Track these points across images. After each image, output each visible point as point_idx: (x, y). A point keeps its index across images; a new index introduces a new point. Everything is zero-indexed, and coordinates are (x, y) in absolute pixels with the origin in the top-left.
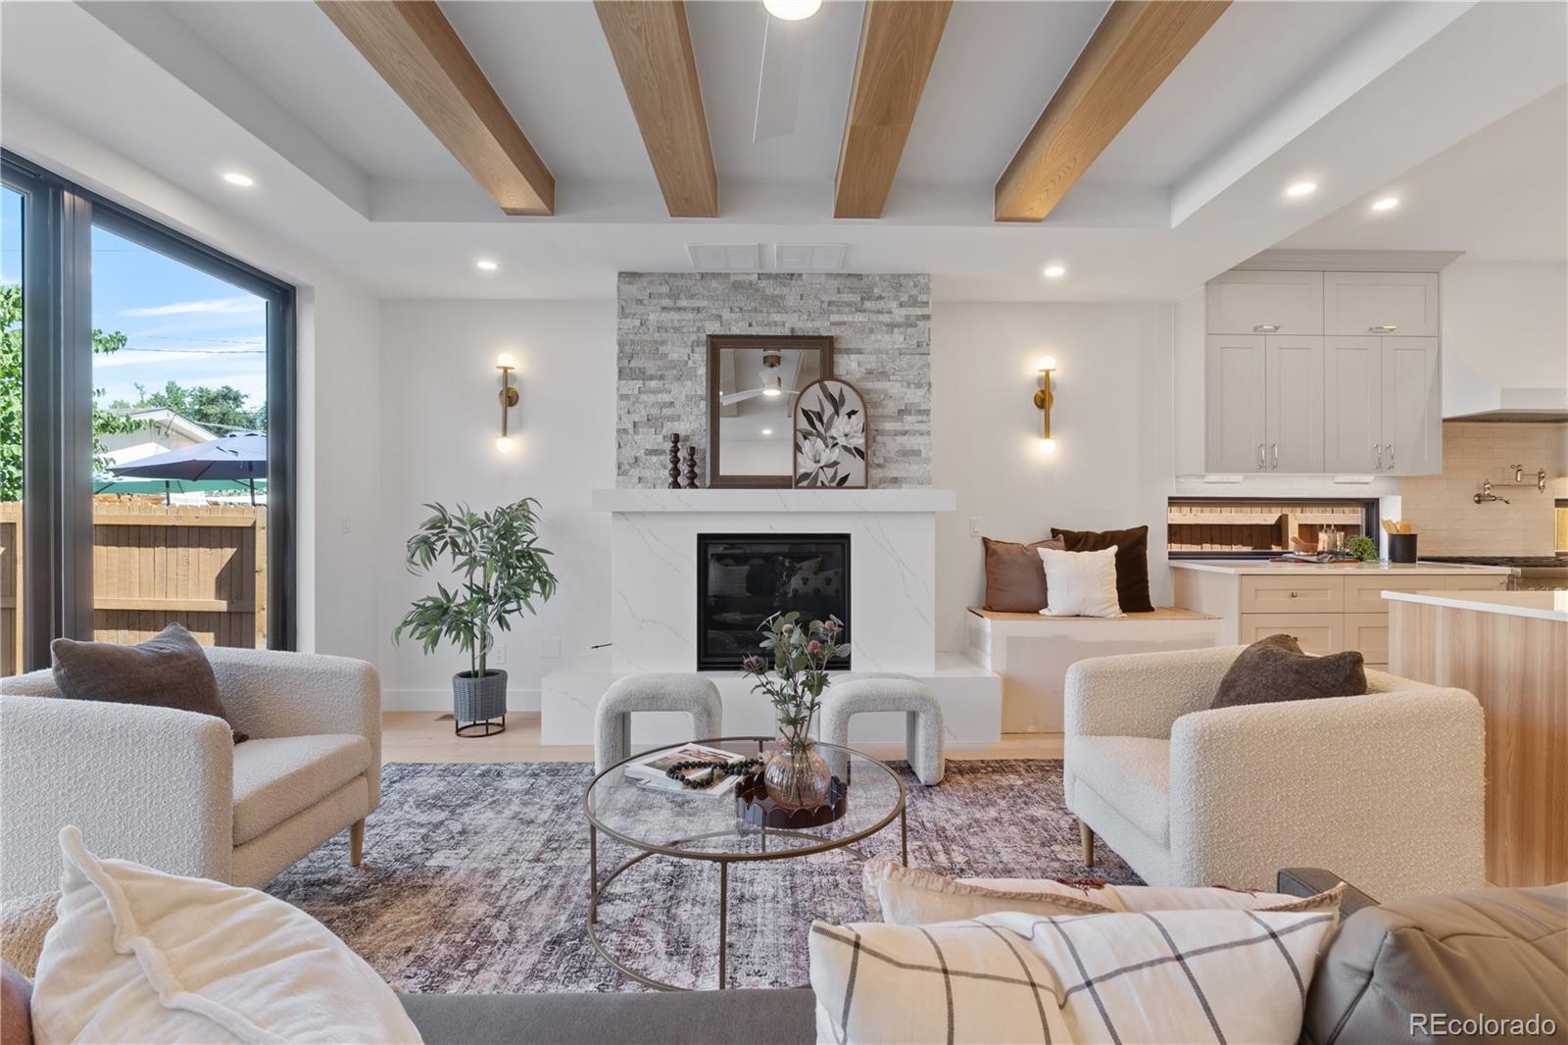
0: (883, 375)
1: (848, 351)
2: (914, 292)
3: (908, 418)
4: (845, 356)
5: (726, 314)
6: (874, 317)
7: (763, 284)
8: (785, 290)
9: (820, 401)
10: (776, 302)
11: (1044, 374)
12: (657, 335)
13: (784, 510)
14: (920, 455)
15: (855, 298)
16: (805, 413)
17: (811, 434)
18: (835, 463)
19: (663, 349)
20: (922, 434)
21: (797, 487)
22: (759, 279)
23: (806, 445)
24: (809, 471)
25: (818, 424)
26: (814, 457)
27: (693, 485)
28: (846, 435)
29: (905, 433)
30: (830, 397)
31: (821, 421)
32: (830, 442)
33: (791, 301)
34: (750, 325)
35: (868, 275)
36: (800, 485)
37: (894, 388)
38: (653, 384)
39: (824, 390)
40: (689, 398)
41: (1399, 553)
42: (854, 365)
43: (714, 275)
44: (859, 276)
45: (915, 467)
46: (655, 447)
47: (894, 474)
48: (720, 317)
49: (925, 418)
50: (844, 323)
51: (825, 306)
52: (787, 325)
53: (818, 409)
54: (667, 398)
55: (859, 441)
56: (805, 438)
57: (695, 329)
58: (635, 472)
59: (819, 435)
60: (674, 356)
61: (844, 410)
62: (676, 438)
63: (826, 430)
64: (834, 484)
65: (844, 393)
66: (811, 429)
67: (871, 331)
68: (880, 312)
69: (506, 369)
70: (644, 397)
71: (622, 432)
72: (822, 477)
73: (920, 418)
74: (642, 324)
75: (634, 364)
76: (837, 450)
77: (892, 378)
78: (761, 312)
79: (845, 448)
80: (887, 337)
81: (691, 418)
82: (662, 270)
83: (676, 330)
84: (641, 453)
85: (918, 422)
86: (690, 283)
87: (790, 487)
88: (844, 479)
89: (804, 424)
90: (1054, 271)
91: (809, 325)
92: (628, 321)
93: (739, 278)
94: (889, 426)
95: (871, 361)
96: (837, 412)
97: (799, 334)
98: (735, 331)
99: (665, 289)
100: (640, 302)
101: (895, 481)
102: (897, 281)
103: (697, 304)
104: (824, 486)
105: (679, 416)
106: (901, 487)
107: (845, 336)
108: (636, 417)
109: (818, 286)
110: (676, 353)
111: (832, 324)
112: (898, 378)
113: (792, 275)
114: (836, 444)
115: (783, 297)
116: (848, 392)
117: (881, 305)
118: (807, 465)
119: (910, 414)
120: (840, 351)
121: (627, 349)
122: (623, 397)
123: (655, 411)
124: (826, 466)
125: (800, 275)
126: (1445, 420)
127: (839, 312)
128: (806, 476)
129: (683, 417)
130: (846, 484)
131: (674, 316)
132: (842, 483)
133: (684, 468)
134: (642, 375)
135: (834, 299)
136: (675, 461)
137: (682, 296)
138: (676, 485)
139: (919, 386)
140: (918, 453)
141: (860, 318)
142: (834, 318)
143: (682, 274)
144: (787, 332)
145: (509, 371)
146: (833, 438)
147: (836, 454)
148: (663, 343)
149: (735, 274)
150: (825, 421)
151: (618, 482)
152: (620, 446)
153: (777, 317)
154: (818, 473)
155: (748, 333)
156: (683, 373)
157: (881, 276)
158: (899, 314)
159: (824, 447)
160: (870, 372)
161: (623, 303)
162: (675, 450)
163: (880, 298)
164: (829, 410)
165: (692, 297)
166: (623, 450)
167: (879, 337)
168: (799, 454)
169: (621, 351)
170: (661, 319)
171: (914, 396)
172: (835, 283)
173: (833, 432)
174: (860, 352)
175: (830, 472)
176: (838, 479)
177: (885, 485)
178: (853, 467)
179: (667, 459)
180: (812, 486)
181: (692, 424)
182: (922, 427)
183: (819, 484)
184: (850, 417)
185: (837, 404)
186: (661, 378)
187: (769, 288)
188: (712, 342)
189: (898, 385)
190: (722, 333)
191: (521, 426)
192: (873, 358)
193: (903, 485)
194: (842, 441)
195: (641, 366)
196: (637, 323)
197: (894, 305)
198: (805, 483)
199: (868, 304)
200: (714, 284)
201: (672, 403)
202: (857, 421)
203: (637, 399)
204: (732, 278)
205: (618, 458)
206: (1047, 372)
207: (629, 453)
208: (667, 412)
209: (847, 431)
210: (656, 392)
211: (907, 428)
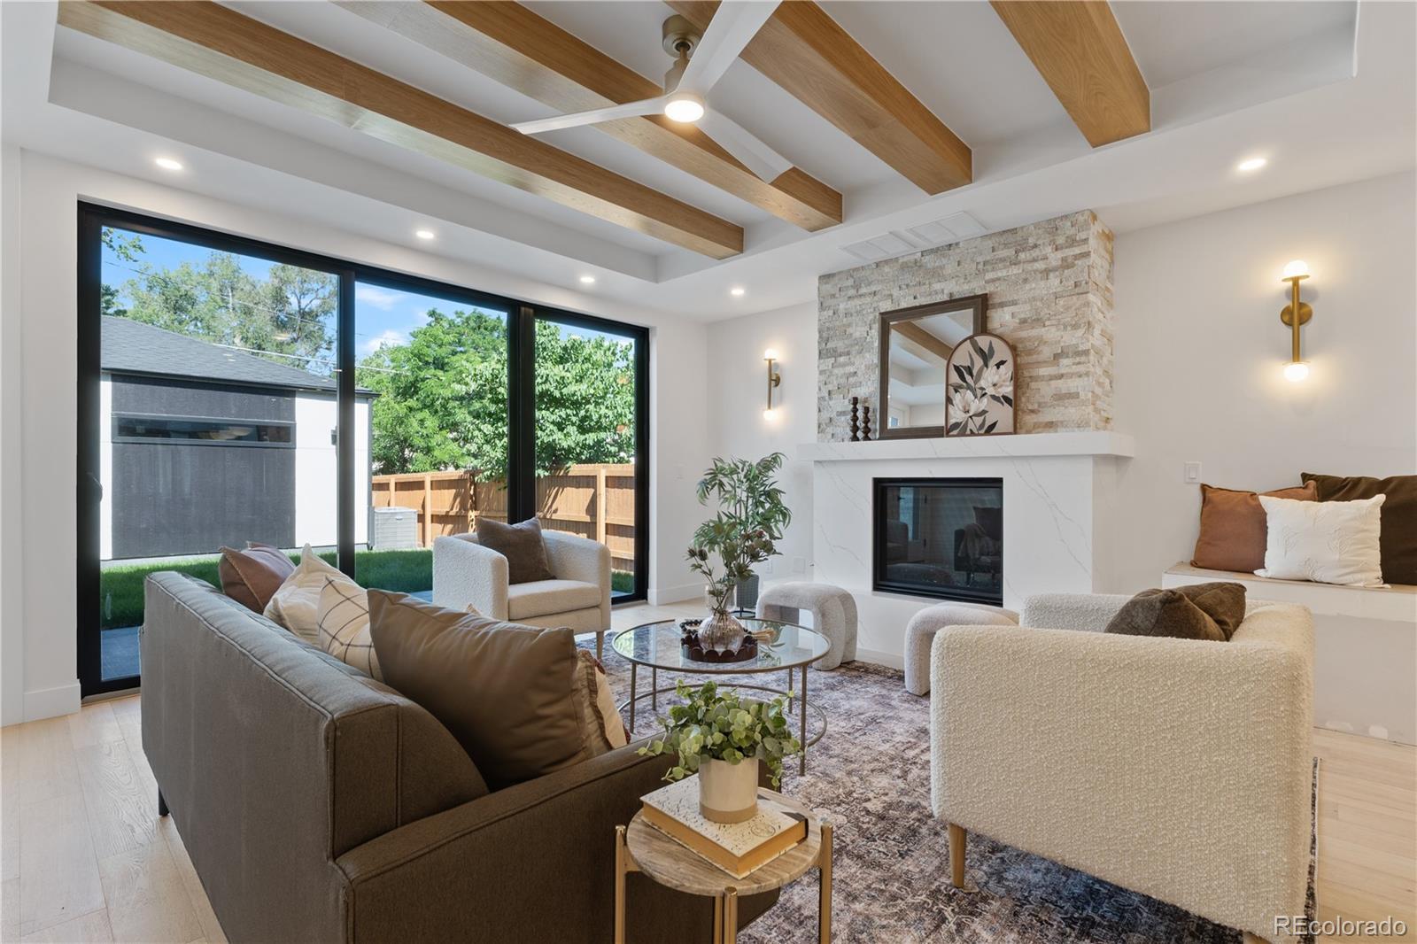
0: (1038, 321)
1: (1002, 305)
2: (1072, 231)
3: (1064, 361)
4: (1000, 310)
5: (896, 293)
6: (1029, 267)
7: (926, 259)
8: (944, 261)
9: (970, 355)
10: (936, 274)
11: (1291, 283)
12: (845, 320)
13: (935, 456)
14: (1078, 398)
15: (1010, 252)
16: (957, 369)
17: (961, 387)
18: (984, 412)
19: (849, 330)
20: (1080, 376)
21: (948, 436)
22: (922, 256)
23: (957, 398)
24: (959, 421)
25: (968, 377)
26: (964, 407)
27: (867, 438)
28: (994, 385)
29: (1061, 376)
30: (980, 352)
31: (971, 374)
32: (979, 393)
33: (950, 269)
34: (915, 298)
35: (1022, 228)
36: (951, 433)
37: (1050, 333)
38: (842, 359)
39: (975, 345)
40: (868, 367)
42: (1008, 317)
43: (886, 262)
44: (1014, 231)
45: (1072, 410)
46: (843, 410)
47: (1048, 418)
48: (891, 295)
49: (1083, 359)
50: (999, 279)
51: (980, 267)
52: (946, 292)
53: (968, 363)
54: (851, 369)
55: (1008, 390)
56: (956, 391)
57: (872, 310)
58: (830, 430)
59: (969, 387)
60: (857, 335)
61: (993, 362)
62: (855, 401)
63: (975, 383)
64: (982, 431)
65: (993, 345)
66: (962, 383)
67: (1025, 281)
68: (1034, 260)
69: (770, 361)
70: (836, 371)
71: (821, 399)
72: (971, 426)
73: (1078, 359)
74: (834, 313)
75: (829, 345)
76: (985, 400)
77: (1047, 323)
78: (924, 284)
79: (994, 397)
80: (1042, 284)
81: (869, 383)
82: (846, 268)
83: (858, 312)
84: (834, 415)
85: (1074, 364)
86: (868, 272)
87: (943, 437)
88: (994, 425)
89: (955, 378)
90: (1252, 164)
91: (966, 287)
92: (825, 312)
93: (905, 259)
94: (1044, 371)
95: (1024, 310)
96: (986, 365)
97: (957, 297)
98: (904, 305)
99: (850, 282)
100: (833, 296)
101: (1050, 426)
102: (1052, 226)
103: (874, 288)
104: (972, 434)
105: (861, 383)
106: (1056, 432)
107: (999, 291)
108: (830, 387)
109: (974, 250)
110: (858, 331)
111: (987, 282)
112: (1054, 322)
113: (950, 245)
114: (986, 394)
115: (942, 268)
116: (997, 344)
117: (1035, 253)
118: (957, 416)
119: (1067, 357)
120: (994, 306)
121: (825, 335)
122: (822, 372)
123: (843, 381)
124: (975, 415)
125: (957, 244)
127: (993, 270)
128: (956, 425)
129: (864, 383)
130: (994, 431)
131: (857, 302)
132: (990, 430)
133: (860, 424)
134: (834, 354)
135: (988, 258)
136: (855, 419)
137: (863, 285)
138: (855, 438)
139: (1075, 327)
140: (1075, 396)
141: (1015, 270)
142: (989, 276)
143: (862, 267)
144: (946, 298)
145: (772, 361)
146: (982, 389)
147: (984, 404)
148: (850, 325)
149: (903, 256)
150: (975, 373)
151: (818, 438)
152: (820, 411)
153: (937, 286)
154: (967, 422)
155: (914, 305)
156: (862, 346)
157: (1037, 225)
158: (1055, 258)
159: (973, 398)
160: (1024, 321)
161: (822, 299)
162: (855, 410)
163: (1036, 246)
164: (979, 362)
165: (869, 284)
166: (822, 413)
167: (1034, 285)
168: (950, 406)
169: (820, 337)
170: (847, 307)
171: (1070, 338)
172: (990, 243)
173: (982, 383)
174: (1014, 303)
175: (979, 420)
176: (986, 427)
177: (1040, 430)
178: (1003, 414)
179: (849, 417)
180: (962, 434)
181: (867, 389)
182: (1081, 369)
183: (968, 432)
184: (998, 368)
185: (986, 357)
186: (848, 354)
187: (929, 261)
188: (882, 318)
189: (1053, 329)
190: (893, 309)
191: (781, 400)
192: (1027, 307)
193: (1059, 429)
194: (990, 391)
195: (834, 346)
196: (831, 313)
197: (1049, 250)
198: (955, 432)
199: (1022, 256)
200: (887, 269)
201: (855, 373)
202: (1007, 370)
203: (831, 372)
204: (900, 261)
205: (818, 420)
206: (1296, 281)
207: (826, 415)
208: (852, 380)
209: (995, 382)
210: (844, 365)
211: (1063, 371)
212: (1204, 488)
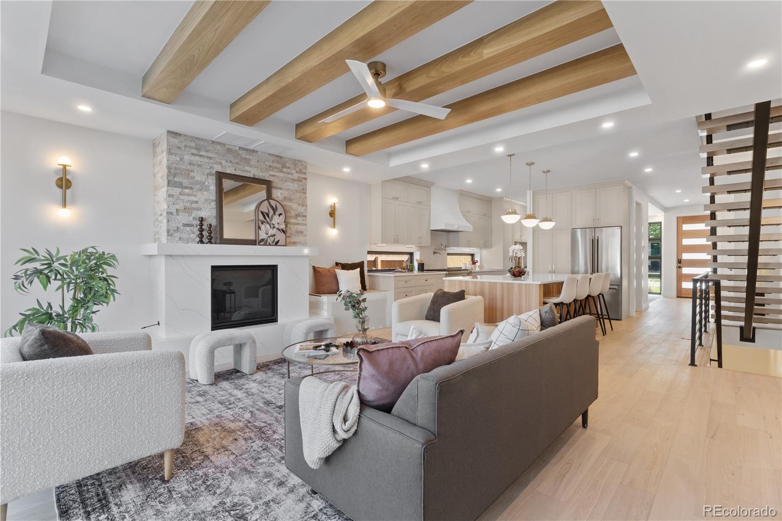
0: (290, 200)
1: (277, 188)
2: (301, 168)
3: (300, 218)
4: (276, 190)
5: (224, 163)
6: (286, 175)
7: (241, 152)
8: (251, 157)
9: (268, 208)
10: (247, 161)
11: (333, 204)
12: (189, 167)
13: (255, 255)
14: (303, 233)
15: (279, 166)
16: (262, 212)
17: (264, 222)
18: (274, 235)
19: (192, 174)
20: (304, 225)
21: (259, 245)
22: (239, 149)
23: (263, 227)
24: (264, 238)
25: (267, 218)
26: (266, 232)
27: (210, 242)
28: (278, 224)
29: (298, 224)
30: (272, 207)
31: (268, 216)
32: (272, 227)
33: (253, 162)
34: (235, 170)
35: (284, 158)
36: (261, 244)
37: (294, 206)
38: (187, 191)
39: (269, 203)
40: (206, 200)
41: (420, 268)
42: (279, 194)
43: (219, 143)
44: (281, 157)
45: (301, 238)
46: (188, 223)
47: (294, 240)
48: (221, 163)
49: (304, 219)
50: (275, 176)
51: (268, 167)
52: (252, 173)
53: (267, 212)
54: (195, 199)
55: (283, 226)
56: (262, 224)
57: (209, 167)
58: (177, 235)
59: (268, 223)
60: (198, 178)
61: (277, 213)
62: (202, 220)
63: (271, 221)
64: (274, 244)
65: (277, 206)
66: (264, 220)
67: (286, 181)
68: (289, 173)
69: (65, 166)
70: (182, 197)
71: (169, 213)
72: (269, 241)
73: (303, 219)
74: (181, 160)
75: (175, 179)
76: (275, 229)
77: (293, 201)
78: (240, 165)
79: (278, 229)
80: (292, 184)
81: (207, 209)
82: (192, 135)
83: (199, 166)
84: (180, 225)
85: (303, 220)
86: (206, 144)
87: (256, 245)
88: (278, 242)
89: (261, 217)
90: (347, 170)
91: (261, 174)
92: (173, 157)
93: (230, 147)
94: (292, 221)
95: (286, 194)
96: (274, 214)
97: (257, 177)
98: (228, 171)
99: (193, 144)
100: (180, 148)
101: (294, 243)
102: (295, 162)
103: (209, 155)
104: (270, 245)
105: (201, 209)
106: (296, 246)
107: (276, 182)
108: (178, 207)
109: (265, 158)
110: (199, 177)
111: (270, 175)
112: (296, 202)
113: (254, 151)
114: (274, 227)
115: (250, 160)
116: (278, 205)
117: (289, 171)
118: (263, 235)
119: (300, 217)
120: (274, 187)
121: (172, 171)
122: (170, 196)
123: (188, 205)
124: (270, 236)
125: (257, 151)
126: (431, 230)
127: (273, 171)
128: (263, 240)
129: (203, 209)
130: (278, 244)
131: (197, 158)
132: (277, 243)
133: (205, 233)
134: (180, 185)
135: (271, 165)
136: (201, 230)
137: (202, 149)
138: (201, 242)
139: (303, 206)
140: (302, 232)
141: (281, 175)
142: (271, 173)
143: (202, 139)
144: (252, 176)
145: (67, 167)
146: (273, 224)
147: (274, 231)
148: (192, 171)
149: (229, 145)
150: (270, 216)
151: (167, 239)
152: (168, 221)
153: (247, 168)
154: (267, 239)
155: (235, 173)
156: (203, 188)
157: (289, 159)
158: (296, 176)
159: (269, 228)
160: (285, 198)
161: (170, 147)
162: (201, 225)
163: (289, 168)
164: (271, 212)
165: (208, 151)
166: (170, 223)
167: (289, 184)
168: (260, 230)
169: (169, 172)
170: (190, 159)
171: (301, 209)
172: (271, 158)
173: (273, 222)
174: (281, 189)
175: (272, 239)
176: (275, 242)
177: (290, 245)
178: (280, 237)
179: (196, 230)
180: (265, 244)
181: (209, 213)
182: (304, 222)
183: (268, 244)
184: (279, 216)
185: (275, 210)
186: (191, 188)
187: (244, 154)
188: (219, 176)
189: (296, 204)
190: (222, 171)
192: (287, 192)
193: (297, 245)
194: (277, 226)
195: (181, 181)
196: (178, 159)
197: (294, 172)
198: (262, 243)
199: (284, 170)
200: (218, 147)
201: (197, 202)
202: (282, 218)
203: (178, 198)
204: (227, 146)
205: (167, 227)
206: (335, 204)
207: (174, 225)
208: (194, 205)
209: (279, 222)
210: (188, 195)
211: (299, 222)
212: (314, 268)
